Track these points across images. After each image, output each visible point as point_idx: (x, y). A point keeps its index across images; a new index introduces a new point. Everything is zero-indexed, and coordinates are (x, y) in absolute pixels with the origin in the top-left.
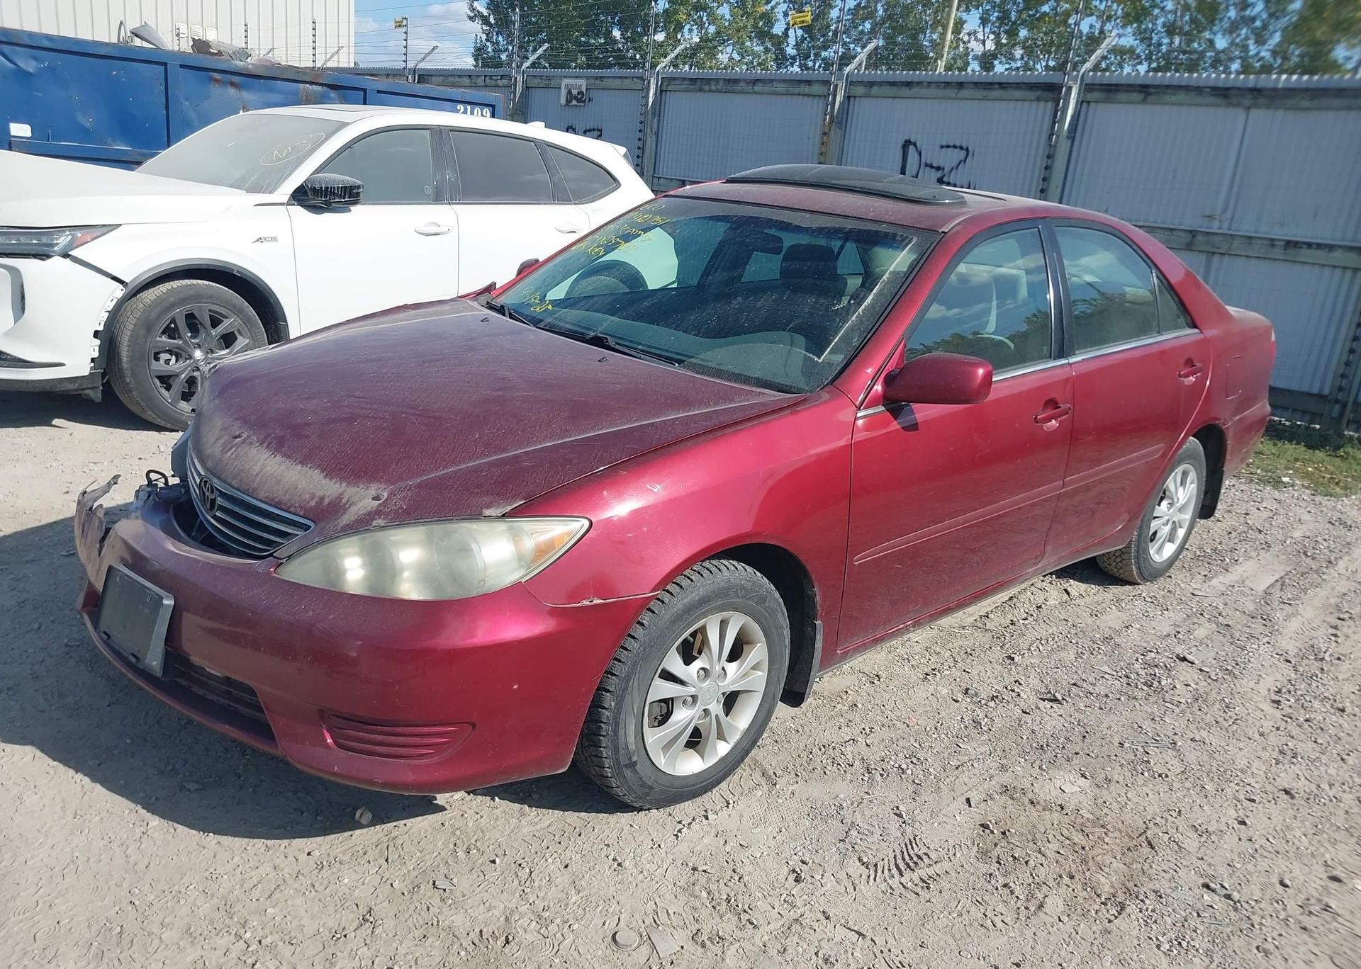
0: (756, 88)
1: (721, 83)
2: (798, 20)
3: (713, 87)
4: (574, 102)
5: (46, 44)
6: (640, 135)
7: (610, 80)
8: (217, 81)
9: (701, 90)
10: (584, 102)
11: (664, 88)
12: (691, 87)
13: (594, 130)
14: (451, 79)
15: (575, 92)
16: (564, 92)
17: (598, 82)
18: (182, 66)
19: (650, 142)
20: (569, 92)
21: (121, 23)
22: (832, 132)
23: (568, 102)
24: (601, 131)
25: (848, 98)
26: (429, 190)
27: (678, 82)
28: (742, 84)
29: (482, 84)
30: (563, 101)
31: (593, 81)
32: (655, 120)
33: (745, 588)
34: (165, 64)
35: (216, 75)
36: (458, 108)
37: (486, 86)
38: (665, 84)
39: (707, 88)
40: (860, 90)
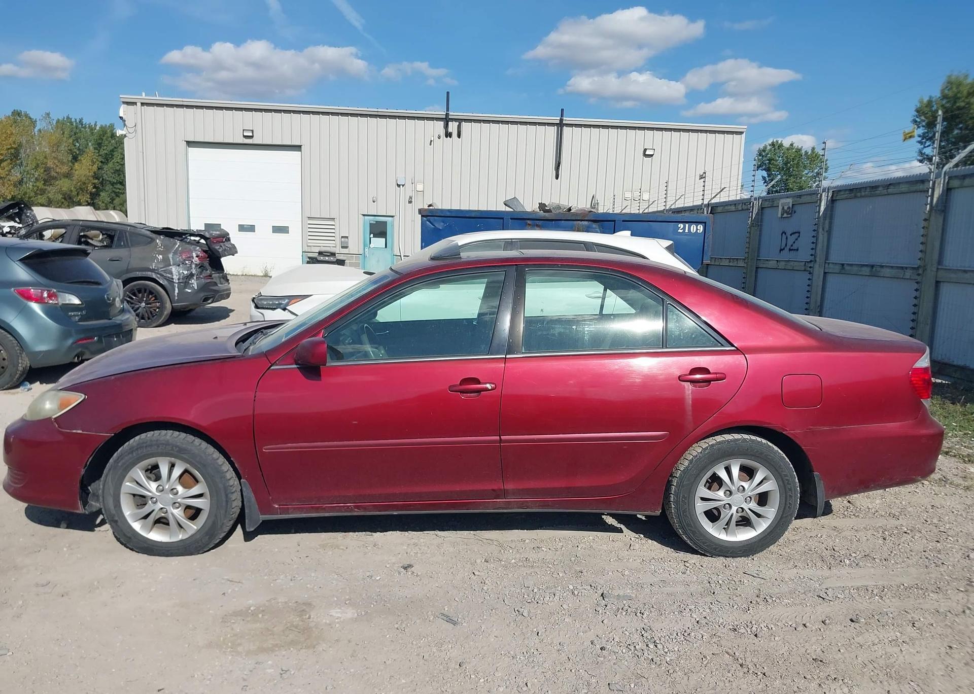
0: (890, 191)
1: (868, 190)
2: (908, 136)
3: (863, 194)
4: (785, 215)
5: (448, 214)
6: (814, 234)
7: (805, 197)
8: (529, 225)
9: (856, 197)
10: (791, 214)
11: (834, 198)
12: (850, 195)
13: (796, 233)
14: (726, 208)
15: (786, 208)
16: (780, 208)
17: (799, 199)
18: (511, 219)
19: (822, 237)
20: (783, 208)
21: (593, 197)
22: (933, 218)
23: (782, 214)
24: (799, 233)
25: (948, 190)
27: (842, 193)
28: (880, 189)
29: (740, 209)
30: (780, 215)
31: (796, 199)
32: (827, 222)
34: (503, 218)
35: (529, 222)
36: (679, 226)
37: (742, 210)
38: (835, 195)
39: (859, 194)
40: (955, 183)
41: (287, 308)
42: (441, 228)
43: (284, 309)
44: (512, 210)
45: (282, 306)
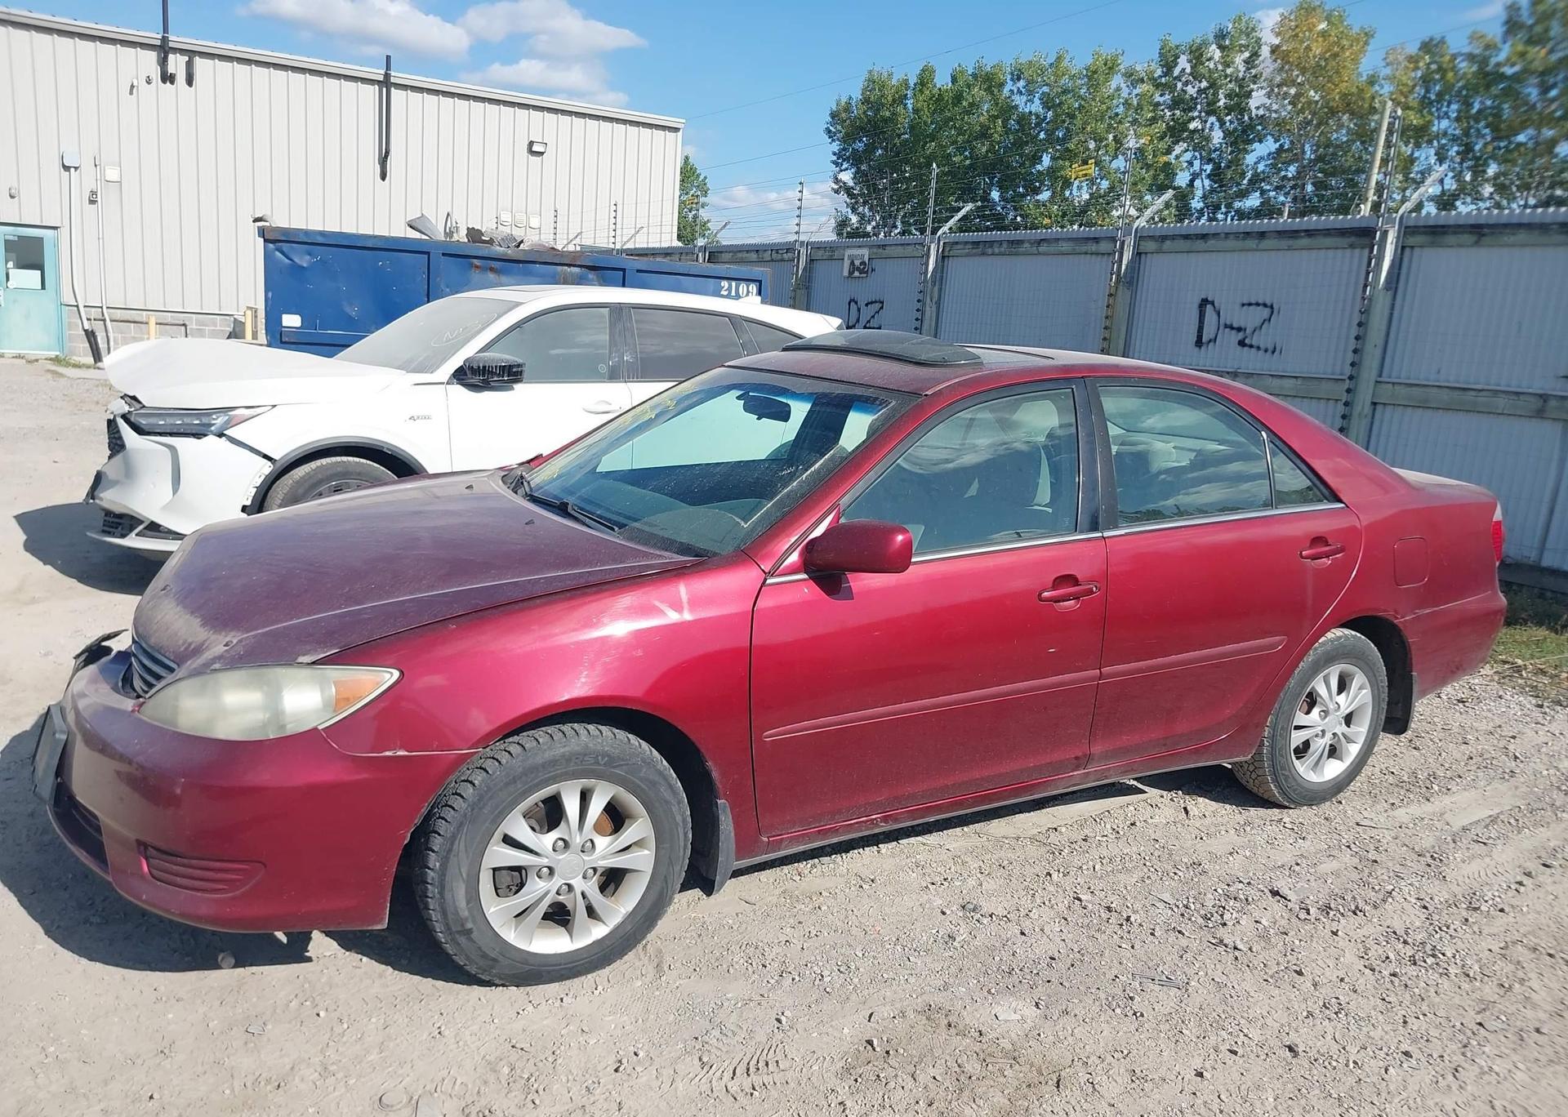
0: (1041, 249)
1: (1005, 245)
2: (1081, 173)
3: (997, 250)
4: (856, 274)
5: (320, 240)
6: (919, 305)
7: (893, 248)
8: (477, 267)
9: (983, 254)
10: (867, 272)
11: (946, 254)
12: (974, 251)
13: (876, 302)
14: (740, 255)
15: (857, 263)
16: (847, 263)
17: (881, 250)
18: (443, 254)
19: (930, 311)
20: (852, 263)
21: (448, 214)
22: (1120, 293)
23: (851, 273)
24: (882, 303)
25: (1138, 254)
26: (603, 368)
27: (959, 247)
28: (1026, 245)
29: (769, 259)
30: (846, 273)
31: (875, 250)
32: (936, 289)
33: (609, 756)
34: (428, 253)
35: (476, 262)
36: (722, 284)
37: (772, 260)
38: (947, 249)
39: (990, 251)
40: (1150, 246)
41: (225, 432)
42: (305, 265)
43: (221, 435)
44: (427, 238)
45: (213, 428)
